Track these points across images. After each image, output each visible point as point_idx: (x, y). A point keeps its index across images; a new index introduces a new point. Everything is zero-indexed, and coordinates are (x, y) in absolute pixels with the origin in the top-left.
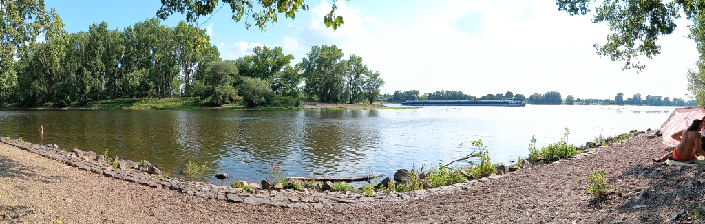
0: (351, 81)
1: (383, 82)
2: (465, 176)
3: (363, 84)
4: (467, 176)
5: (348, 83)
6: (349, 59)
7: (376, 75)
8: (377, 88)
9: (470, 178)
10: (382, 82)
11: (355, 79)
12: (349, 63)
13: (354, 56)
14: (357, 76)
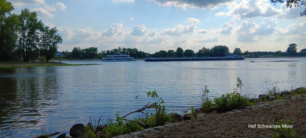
0: (24, 36)
1: (61, 39)
2: (141, 125)
3: (38, 40)
4: (144, 126)
5: (21, 39)
6: (20, 13)
7: (53, 31)
8: (54, 44)
9: (147, 127)
10: (59, 39)
11: (29, 36)
12: (21, 18)
13: (26, 10)
14: (32, 32)
